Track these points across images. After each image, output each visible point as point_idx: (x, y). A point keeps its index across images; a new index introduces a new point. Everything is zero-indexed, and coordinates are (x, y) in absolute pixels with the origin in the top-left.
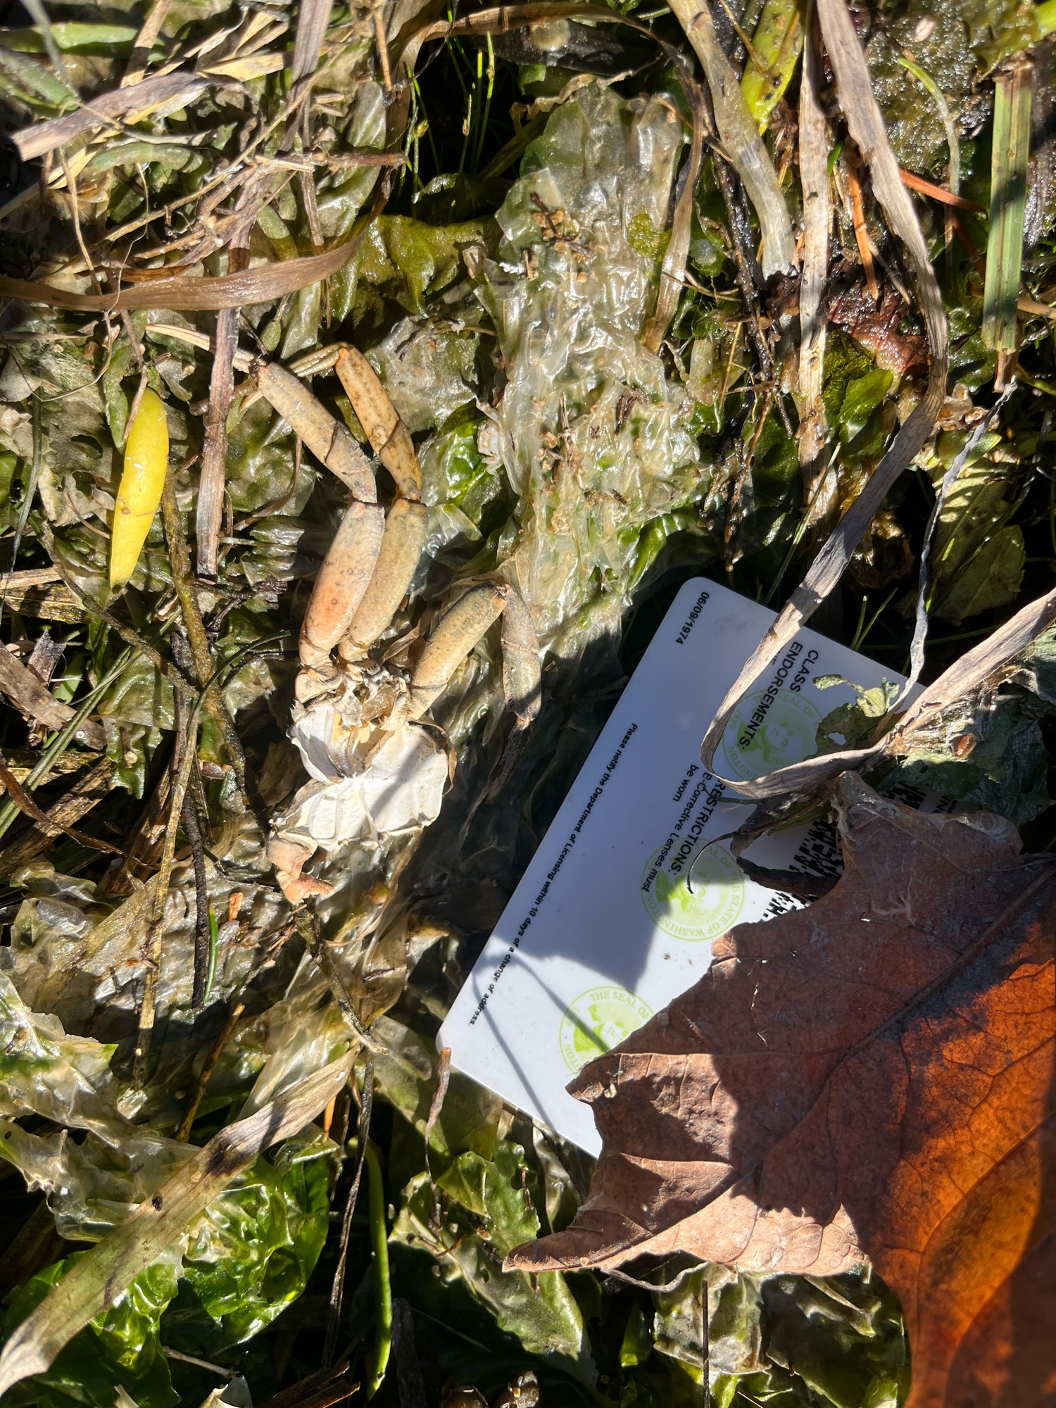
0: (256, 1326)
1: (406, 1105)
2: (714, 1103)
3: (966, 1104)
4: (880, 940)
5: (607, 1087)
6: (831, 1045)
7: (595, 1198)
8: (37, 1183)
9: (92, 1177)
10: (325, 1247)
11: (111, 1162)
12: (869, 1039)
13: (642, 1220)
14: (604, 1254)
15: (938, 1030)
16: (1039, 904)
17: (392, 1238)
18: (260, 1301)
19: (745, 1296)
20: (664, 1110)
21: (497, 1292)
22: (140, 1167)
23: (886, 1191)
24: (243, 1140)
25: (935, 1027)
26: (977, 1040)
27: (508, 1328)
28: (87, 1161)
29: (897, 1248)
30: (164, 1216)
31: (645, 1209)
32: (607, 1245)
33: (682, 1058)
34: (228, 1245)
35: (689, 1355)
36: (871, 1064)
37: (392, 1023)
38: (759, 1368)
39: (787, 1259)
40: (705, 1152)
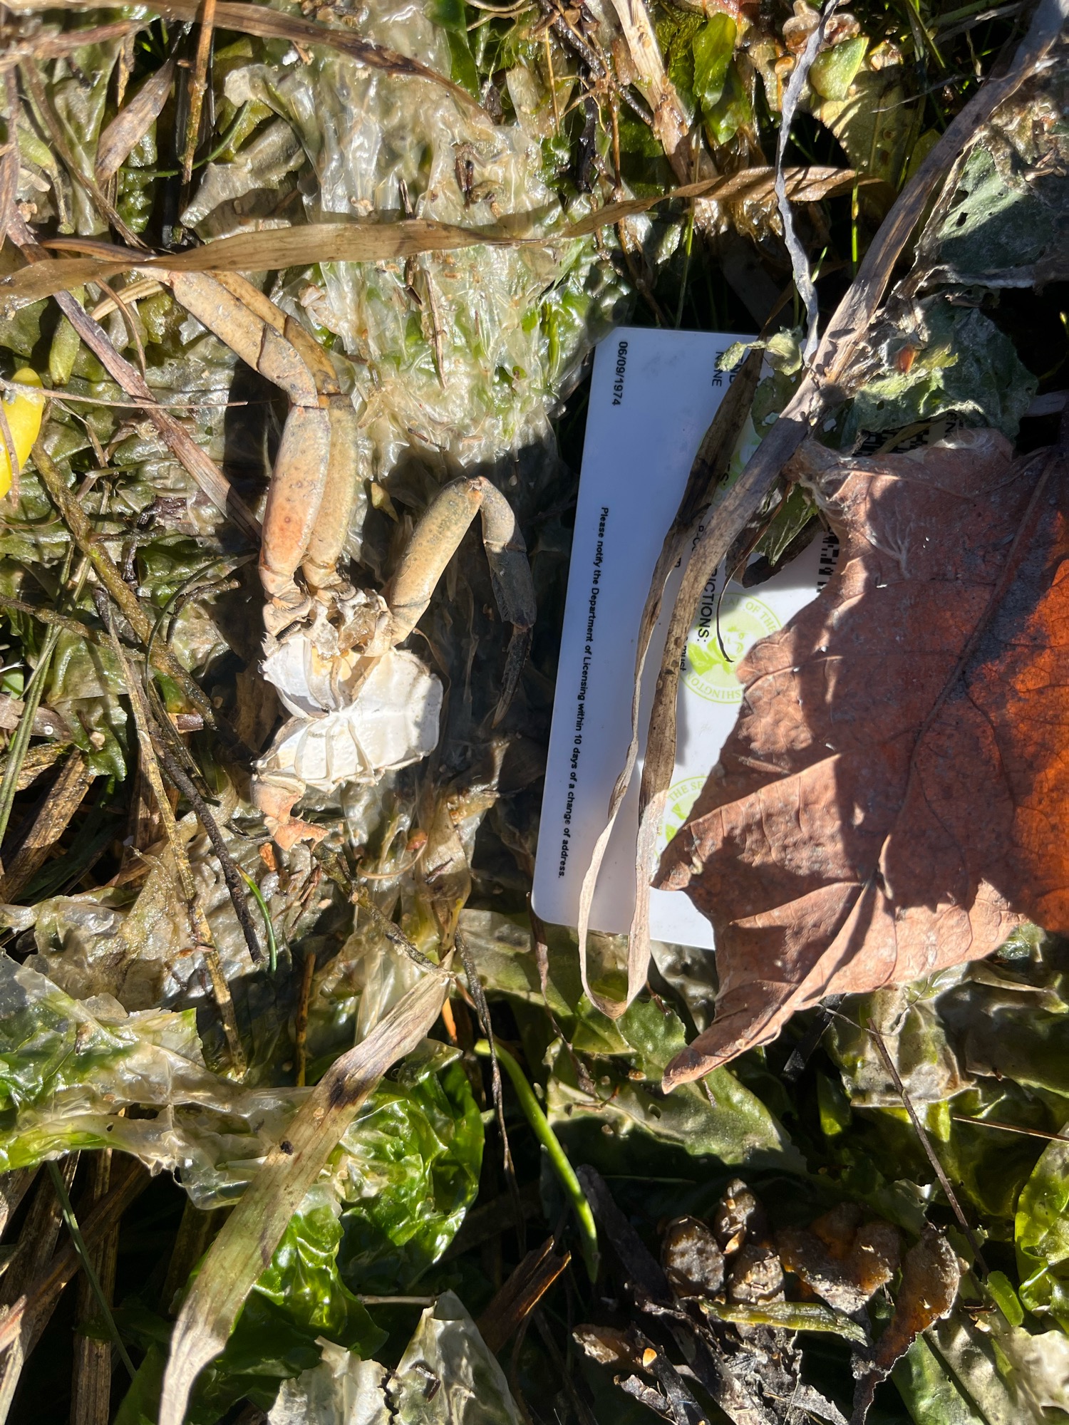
0: (442, 1242)
1: (516, 986)
2: (805, 828)
3: (1059, 724)
4: (907, 602)
5: (690, 863)
6: (901, 727)
7: (727, 981)
8: (158, 1164)
9: (214, 1143)
10: (486, 1146)
11: (228, 1125)
12: (937, 707)
13: (780, 975)
14: (758, 1027)
15: (1002, 668)
16: (1052, 502)
17: (552, 1119)
18: (437, 1216)
19: (922, 1021)
20: (757, 860)
21: (674, 1122)
22: (261, 1125)
23: (1015, 844)
24: (359, 1067)
25: (995, 667)
26: (1046, 659)
27: (700, 1151)
28: (204, 1131)
29: (1048, 892)
30: (297, 1159)
31: (779, 964)
32: (756, 1016)
33: (752, 798)
34: (381, 1174)
35: (889, 1099)
36: (949, 731)
37: (472, 913)
38: (966, 1086)
39: (943, 953)
40: (817, 880)
